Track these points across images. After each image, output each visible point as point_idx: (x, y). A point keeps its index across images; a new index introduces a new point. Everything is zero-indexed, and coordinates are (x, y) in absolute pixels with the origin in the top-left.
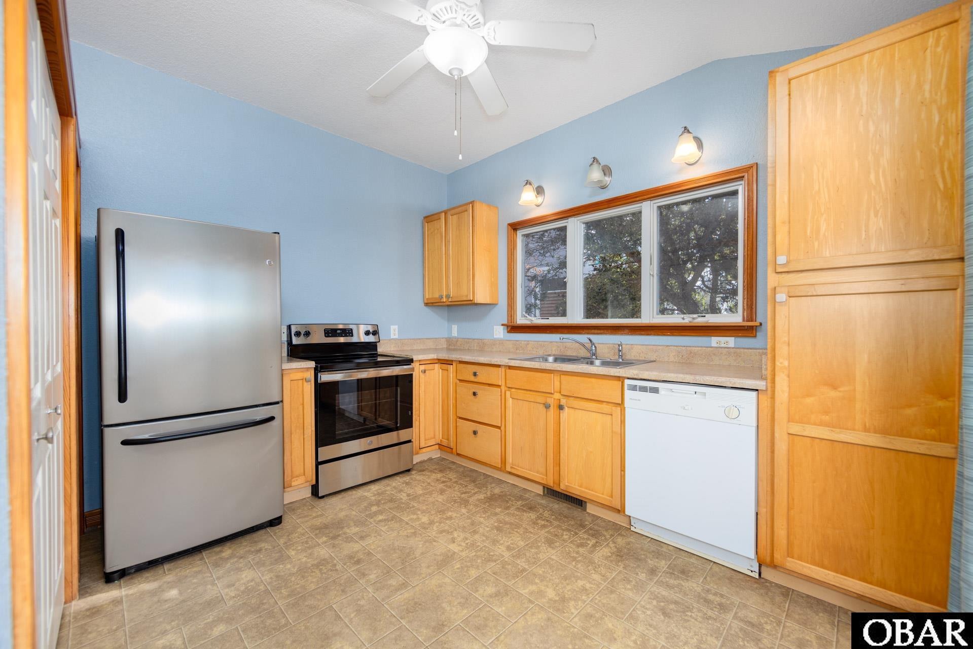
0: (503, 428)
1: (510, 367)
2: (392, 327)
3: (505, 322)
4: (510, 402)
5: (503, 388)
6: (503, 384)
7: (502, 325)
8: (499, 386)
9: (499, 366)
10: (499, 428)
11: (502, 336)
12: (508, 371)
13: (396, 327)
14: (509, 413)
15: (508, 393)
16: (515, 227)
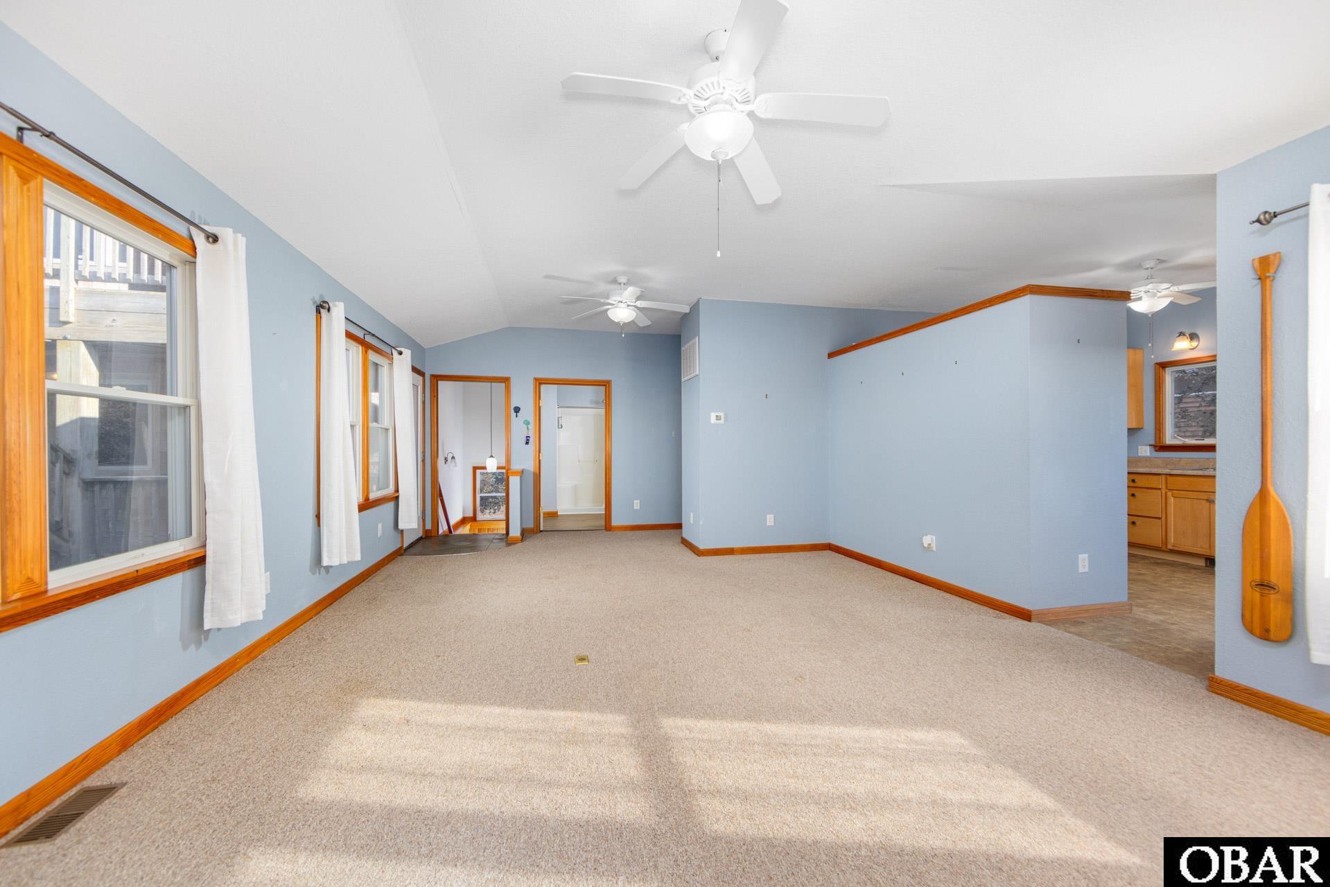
0: (1163, 519)
1: (1170, 475)
3: (1153, 443)
4: (1172, 500)
5: (1164, 491)
6: (1164, 487)
7: (1150, 445)
8: (1159, 489)
9: (1159, 474)
10: (1159, 518)
11: (1148, 454)
12: (1168, 477)
14: (1171, 509)
15: (1169, 494)
16: (1163, 366)
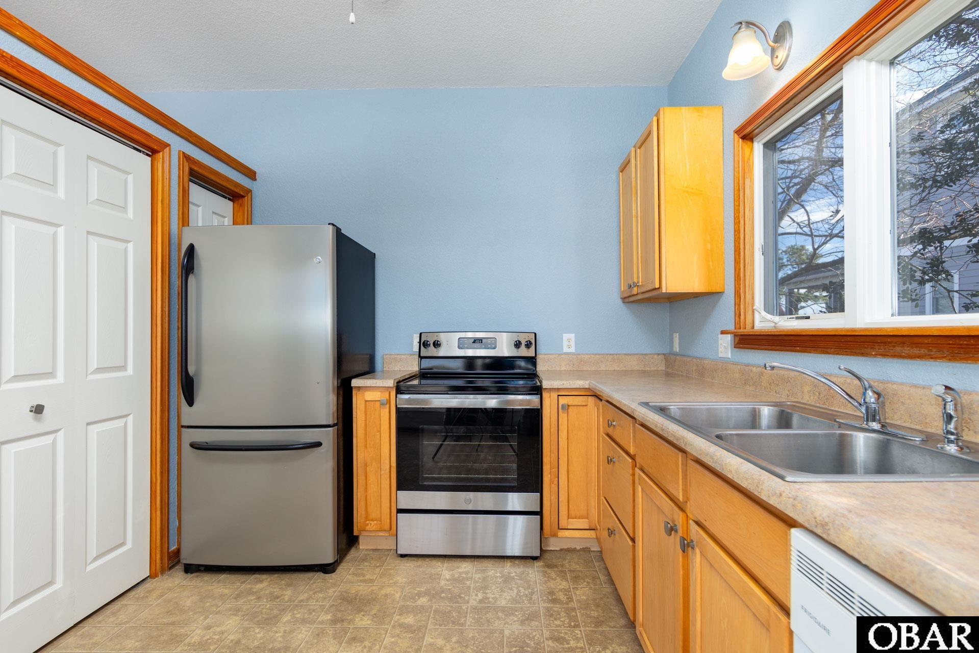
2: (566, 336)
3: (732, 328)
7: (726, 333)
8: (631, 457)
10: (631, 539)
11: (729, 355)
13: (572, 336)
